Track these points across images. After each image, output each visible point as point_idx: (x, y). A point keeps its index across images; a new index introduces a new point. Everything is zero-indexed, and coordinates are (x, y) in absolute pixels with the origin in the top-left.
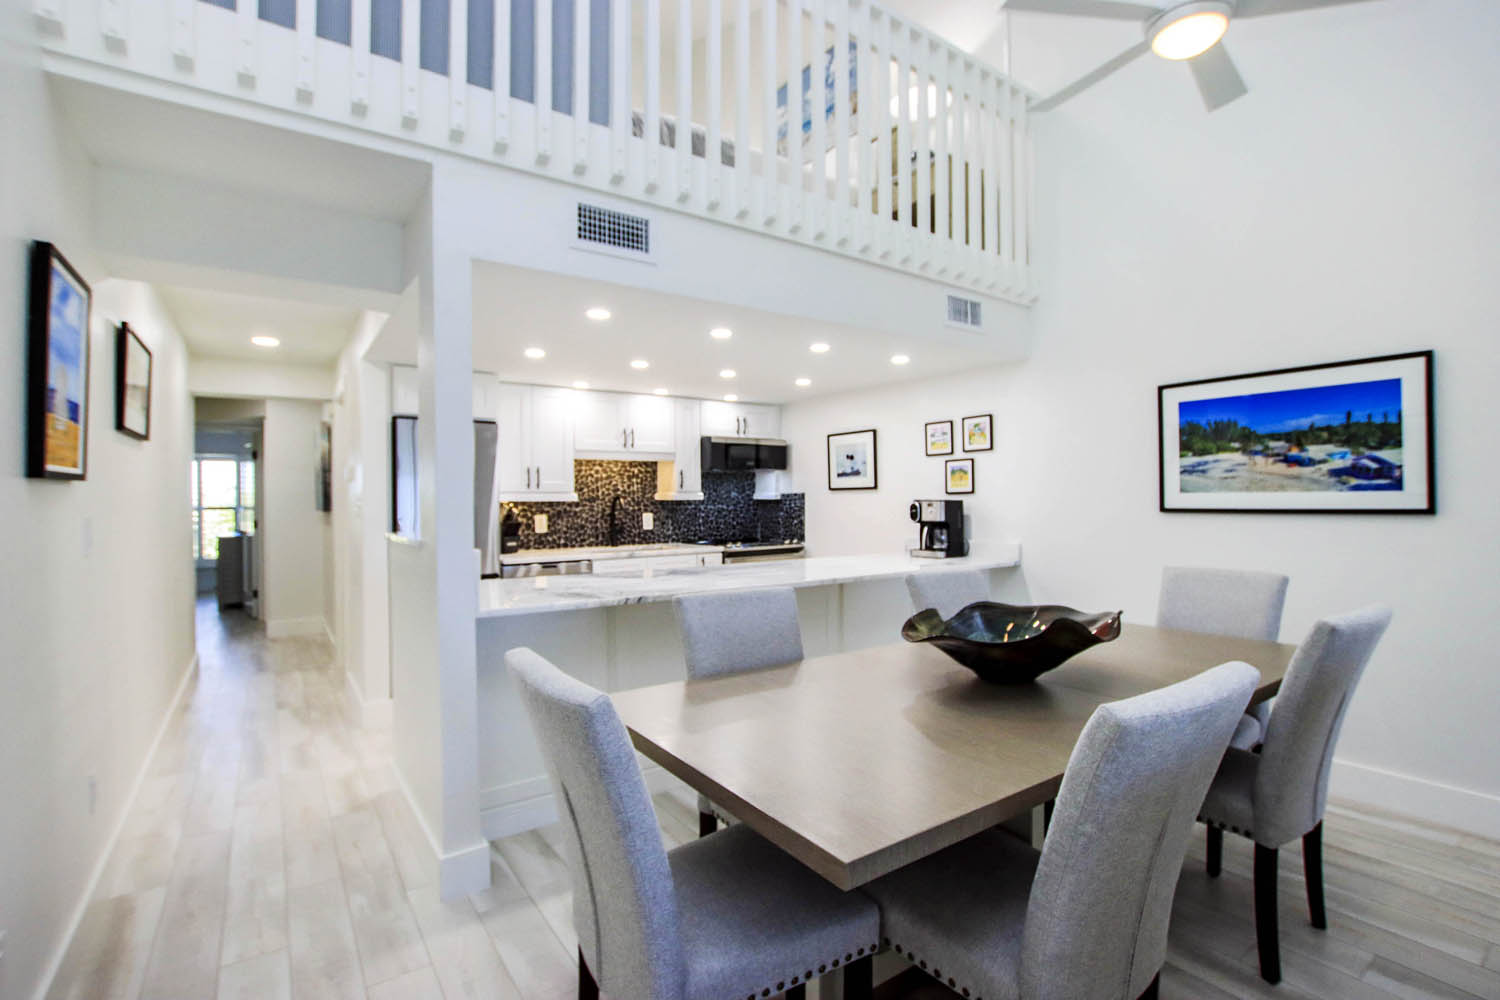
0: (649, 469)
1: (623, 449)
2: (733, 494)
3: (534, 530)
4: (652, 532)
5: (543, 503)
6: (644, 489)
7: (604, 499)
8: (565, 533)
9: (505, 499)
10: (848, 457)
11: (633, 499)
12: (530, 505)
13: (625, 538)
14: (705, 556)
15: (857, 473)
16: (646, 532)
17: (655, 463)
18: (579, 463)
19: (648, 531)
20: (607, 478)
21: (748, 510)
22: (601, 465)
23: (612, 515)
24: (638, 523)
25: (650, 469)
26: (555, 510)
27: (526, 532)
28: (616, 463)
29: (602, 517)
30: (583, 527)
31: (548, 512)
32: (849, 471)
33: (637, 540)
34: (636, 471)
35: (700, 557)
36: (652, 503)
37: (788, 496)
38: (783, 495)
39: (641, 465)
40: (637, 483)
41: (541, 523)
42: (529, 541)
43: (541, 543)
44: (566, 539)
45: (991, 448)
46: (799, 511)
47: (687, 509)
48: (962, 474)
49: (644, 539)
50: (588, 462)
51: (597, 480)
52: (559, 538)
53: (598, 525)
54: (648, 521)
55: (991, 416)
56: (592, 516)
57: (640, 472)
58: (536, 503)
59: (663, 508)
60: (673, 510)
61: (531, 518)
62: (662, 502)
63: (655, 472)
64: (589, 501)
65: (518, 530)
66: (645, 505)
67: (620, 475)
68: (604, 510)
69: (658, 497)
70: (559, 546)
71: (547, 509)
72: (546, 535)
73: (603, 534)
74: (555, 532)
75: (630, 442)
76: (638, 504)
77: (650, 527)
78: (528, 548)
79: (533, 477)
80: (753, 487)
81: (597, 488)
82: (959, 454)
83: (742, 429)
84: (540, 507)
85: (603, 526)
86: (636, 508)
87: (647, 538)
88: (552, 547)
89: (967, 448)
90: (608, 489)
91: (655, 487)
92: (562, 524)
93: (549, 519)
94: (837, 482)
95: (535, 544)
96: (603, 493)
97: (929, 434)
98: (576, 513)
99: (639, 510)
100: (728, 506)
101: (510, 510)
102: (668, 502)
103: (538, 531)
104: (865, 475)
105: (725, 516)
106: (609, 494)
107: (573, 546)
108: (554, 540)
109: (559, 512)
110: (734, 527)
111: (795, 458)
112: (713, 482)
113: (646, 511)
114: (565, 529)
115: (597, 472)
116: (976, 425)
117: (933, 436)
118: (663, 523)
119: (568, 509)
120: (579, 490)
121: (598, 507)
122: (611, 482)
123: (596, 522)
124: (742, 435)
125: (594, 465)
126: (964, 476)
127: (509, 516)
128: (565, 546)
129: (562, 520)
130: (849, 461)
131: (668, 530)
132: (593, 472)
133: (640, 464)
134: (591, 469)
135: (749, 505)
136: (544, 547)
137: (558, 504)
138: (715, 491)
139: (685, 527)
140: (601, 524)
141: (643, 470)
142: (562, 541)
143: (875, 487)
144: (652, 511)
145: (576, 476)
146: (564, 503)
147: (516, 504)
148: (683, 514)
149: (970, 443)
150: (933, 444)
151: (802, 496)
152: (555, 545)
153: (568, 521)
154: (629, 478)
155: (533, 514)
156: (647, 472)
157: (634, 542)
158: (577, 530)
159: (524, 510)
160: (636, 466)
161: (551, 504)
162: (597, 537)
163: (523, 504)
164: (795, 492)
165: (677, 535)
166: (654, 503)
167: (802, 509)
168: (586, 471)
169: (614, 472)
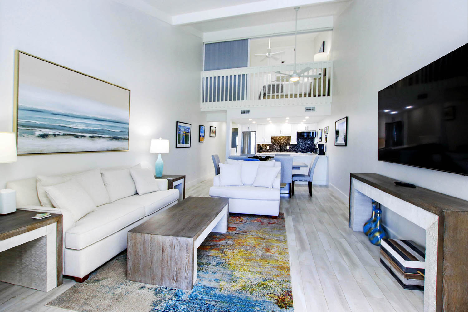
1: (280, 134)
2: (308, 142)
5: (268, 144)
6: (288, 142)
7: (279, 144)
8: (272, 150)
12: (266, 144)
13: (283, 151)
15: (321, 138)
16: (288, 150)
17: (290, 137)
21: (312, 146)
23: (281, 147)
24: (286, 148)
27: (265, 149)
28: (282, 137)
30: (275, 149)
41: (268, 148)
42: (266, 151)
48: (326, 138)
50: (277, 137)
51: (278, 140)
54: (288, 148)
60: (294, 146)
62: (291, 144)
67: (283, 139)
68: (279, 146)
69: (291, 143)
73: (279, 150)
74: (270, 149)
76: (286, 144)
77: (289, 149)
79: (264, 140)
83: (307, 129)
90: (280, 142)
91: (290, 141)
92: (271, 148)
93: (269, 147)
94: (319, 140)
98: (274, 146)
100: (299, 145)
105: (298, 147)
109: (271, 146)
110: (308, 149)
112: (304, 140)
113: (288, 146)
118: (292, 148)
122: (281, 140)
123: (278, 148)
128: (272, 152)
131: (292, 150)
133: (287, 137)
137: (270, 144)
138: (304, 142)
143: (322, 141)
152: (270, 152)
154: (285, 140)
155: (266, 146)
157: (285, 152)
163: (265, 144)
165: (294, 151)
166: (290, 144)
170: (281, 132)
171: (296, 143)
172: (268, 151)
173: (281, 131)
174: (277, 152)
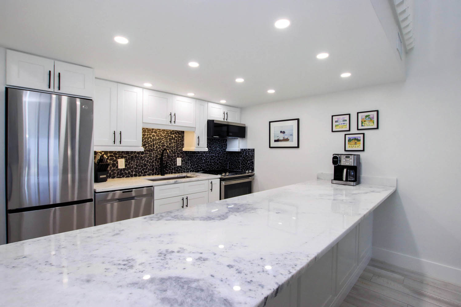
0: (180, 136)
1: (170, 124)
2: (218, 149)
3: (117, 167)
4: (180, 167)
5: (122, 152)
6: (177, 145)
7: (157, 150)
8: (135, 168)
9: (98, 149)
10: (281, 132)
11: (172, 150)
12: (115, 153)
13: (168, 171)
14: (212, 180)
15: (287, 140)
17: (183, 132)
18: (144, 130)
19: (179, 166)
20: (159, 139)
21: (224, 156)
22: (155, 132)
23: (161, 159)
24: (174, 162)
25: (181, 134)
26: (129, 156)
27: (112, 168)
28: (164, 131)
29: (156, 160)
30: (145, 165)
31: (125, 157)
32: (282, 139)
33: (173, 171)
34: (174, 136)
35: (210, 181)
36: (181, 153)
37: (245, 150)
38: (242, 150)
39: (176, 133)
40: (174, 142)
41: (121, 163)
42: (115, 173)
43: (121, 174)
44: (136, 171)
45: (377, 128)
46: (251, 157)
47: (197, 156)
48: (356, 141)
49: (177, 171)
50: (149, 130)
51: (153, 140)
52: (132, 171)
53: (154, 164)
54: (179, 161)
55: (377, 111)
56: (151, 159)
57: (176, 137)
58: (119, 152)
59: (187, 155)
60: (190, 156)
61: (116, 160)
62: (186, 152)
63: (183, 137)
64: (149, 151)
65: (108, 168)
66: (178, 154)
67: (165, 138)
68: (157, 156)
69: (184, 149)
70: (132, 176)
71: (125, 155)
72: (124, 169)
73: (156, 168)
74: (130, 168)
75: (173, 120)
76: (174, 153)
77: (180, 164)
78: (113, 177)
79: (117, 137)
80: (226, 146)
81: (154, 144)
82: (354, 130)
83: (226, 118)
84: (121, 154)
85: (156, 164)
86: (173, 155)
87: (178, 170)
88: (128, 177)
89: (360, 127)
90: (159, 145)
91: (183, 145)
92: (134, 164)
93: (126, 161)
94: (273, 144)
95: (117, 175)
96: (157, 147)
97: (334, 122)
98: (141, 157)
99: (175, 156)
100: (215, 154)
101: (102, 156)
102: (188, 152)
103: (119, 167)
104: (292, 141)
105: (214, 159)
106: (160, 148)
107: (140, 176)
108: (129, 173)
109: (132, 157)
110: (218, 164)
111: (249, 132)
113: (178, 157)
114: (135, 166)
115: (154, 136)
116: (366, 116)
117: (336, 122)
118: (186, 163)
119: (137, 155)
120: (144, 145)
121: (153, 154)
122: (161, 141)
123: (153, 162)
124: (225, 120)
125: (152, 132)
126: (358, 142)
127: (101, 160)
128: (136, 175)
129: (134, 162)
130: (282, 134)
131: (189, 166)
132: (151, 136)
134: (150, 135)
135: (224, 154)
136: (123, 177)
137: (132, 152)
139: (196, 164)
140: (155, 163)
141: (177, 136)
142: (134, 173)
143: (298, 147)
144: (181, 157)
145: (143, 138)
146: (135, 152)
147: (106, 153)
148: (195, 158)
149: (362, 126)
150: (336, 126)
151: (253, 150)
152: (129, 175)
153: (137, 162)
154: (170, 139)
155: (116, 158)
156: (180, 137)
158: (142, 167)
159: (111, 156)
160: (173, 134)
161: (127, 153)
162: (153, 170)
163: (111, 152)
164: (248, 148)
165: (192, 168)
167: (253, 156)
168: (148, 135)
169: (163, 136)
170: (172, 117)
171: (206, 150)
172: (122, 174)
173: (173, 114)
174: (149, 175)
